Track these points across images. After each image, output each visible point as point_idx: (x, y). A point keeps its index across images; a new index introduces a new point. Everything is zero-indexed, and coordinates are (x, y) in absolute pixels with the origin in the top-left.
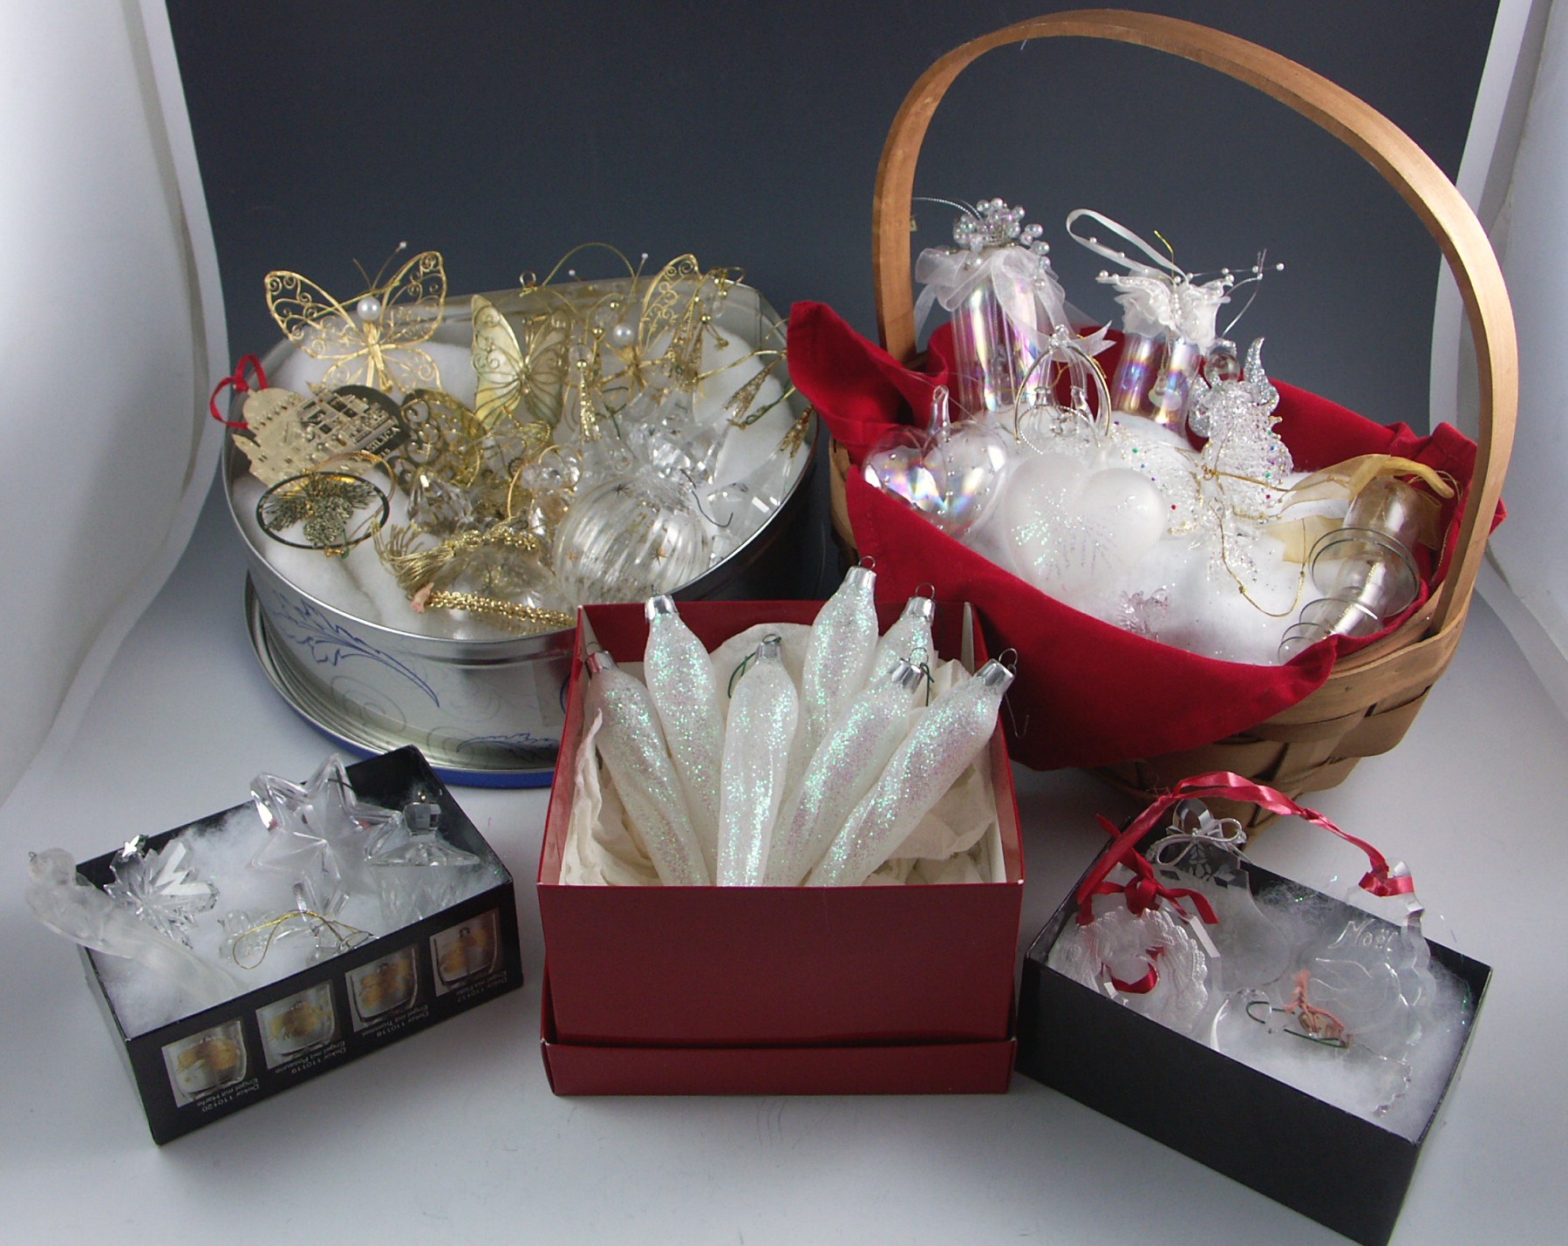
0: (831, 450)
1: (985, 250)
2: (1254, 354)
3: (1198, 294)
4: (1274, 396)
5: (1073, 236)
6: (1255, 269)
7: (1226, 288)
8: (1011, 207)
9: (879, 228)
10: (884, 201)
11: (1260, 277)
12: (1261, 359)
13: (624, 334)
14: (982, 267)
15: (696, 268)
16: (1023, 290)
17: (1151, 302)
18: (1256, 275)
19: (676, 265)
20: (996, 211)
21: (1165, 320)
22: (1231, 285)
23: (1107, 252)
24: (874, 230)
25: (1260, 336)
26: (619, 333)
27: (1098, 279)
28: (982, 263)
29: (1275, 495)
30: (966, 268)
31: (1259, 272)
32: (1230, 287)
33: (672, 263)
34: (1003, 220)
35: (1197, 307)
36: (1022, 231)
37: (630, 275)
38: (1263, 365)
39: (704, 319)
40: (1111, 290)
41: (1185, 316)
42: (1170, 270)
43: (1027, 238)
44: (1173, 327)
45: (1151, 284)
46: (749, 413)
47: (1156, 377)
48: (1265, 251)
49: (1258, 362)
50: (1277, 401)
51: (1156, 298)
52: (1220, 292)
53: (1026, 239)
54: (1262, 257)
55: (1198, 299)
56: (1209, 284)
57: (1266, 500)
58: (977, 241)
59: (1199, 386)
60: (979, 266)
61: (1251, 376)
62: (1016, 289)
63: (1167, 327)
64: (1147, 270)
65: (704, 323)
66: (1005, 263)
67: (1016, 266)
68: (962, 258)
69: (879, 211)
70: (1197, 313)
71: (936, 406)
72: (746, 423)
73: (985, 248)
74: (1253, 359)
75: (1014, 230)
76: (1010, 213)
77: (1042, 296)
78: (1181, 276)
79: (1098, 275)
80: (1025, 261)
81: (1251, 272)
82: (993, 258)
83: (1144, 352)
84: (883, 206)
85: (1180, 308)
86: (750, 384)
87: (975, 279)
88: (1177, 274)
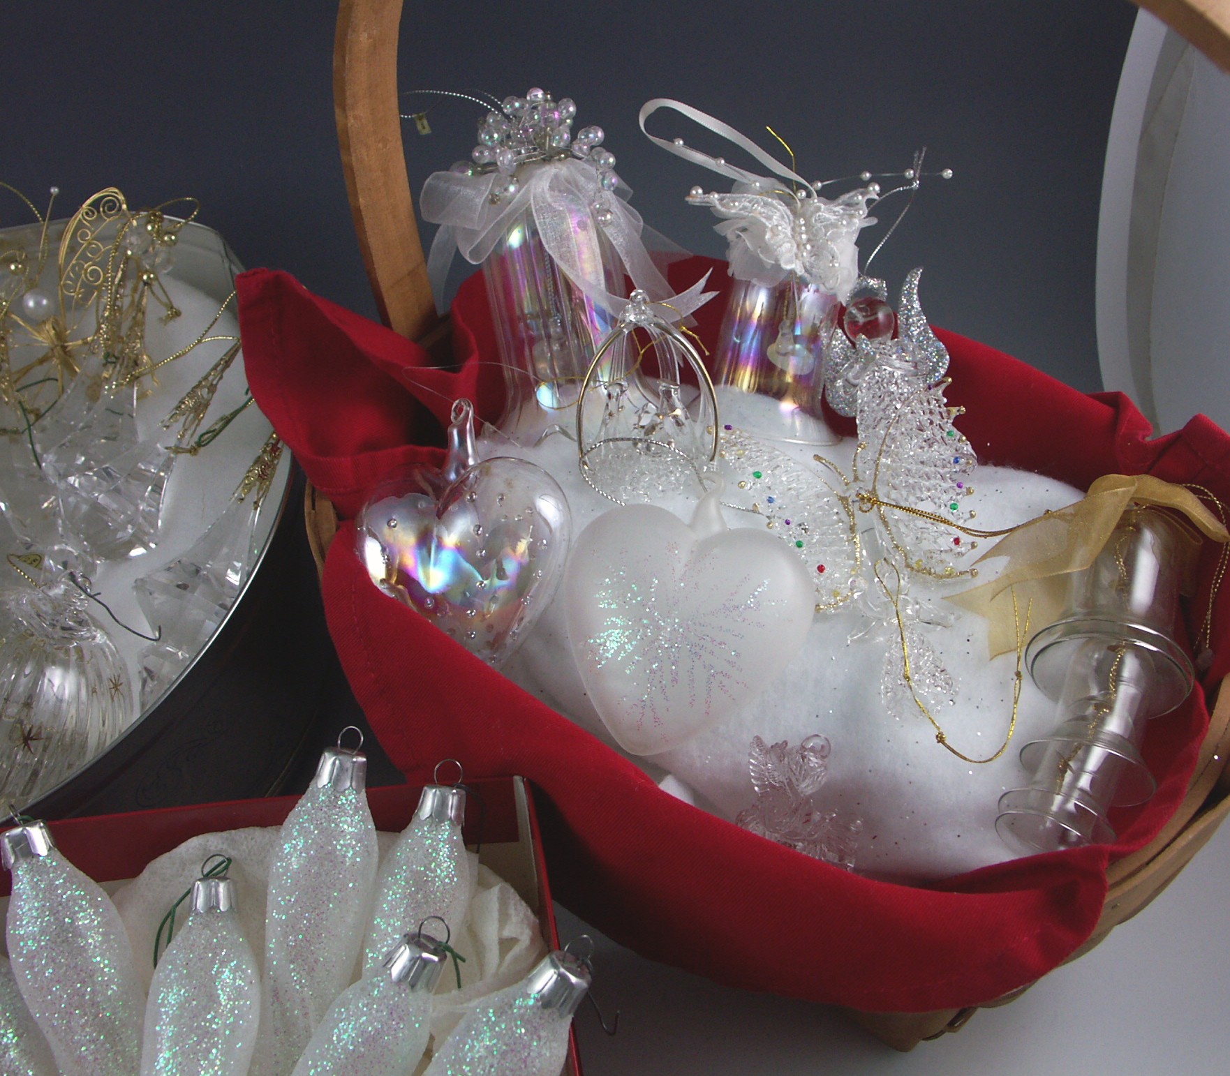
0: (307, 503)
1: (521, 171)
2: (910, 294)
3: (833, 218)
4: (941, 357)
5: (650, 137)
6: (910, 173)
7: (869, 202)
8: (556, 99)
9: (350, 155)
10: (350, 114)
11: (916, 185)
12: (920, 299)
13: (38, 304)
14: (518, 196)
15: (124, 207)
16: (582, 225)
17: (768, 236)
18: (910, 182)
19: (96, 204)
20: (535, 108)
21: (790, 262)
22: (876, 197)
23: (699, 158)
24: (344, 158)
25: (917, 266)
26: (31, 304)
27: (689, 199)
28: (518, 191)
29: (964, 538)
30: (493, 200)
31: (914, 179)
32: (874, 200)
33: (89, 201)
34: (546, 120)
35: (833, 239)
36: (574, 137)
37: (36, 220)
38: (925, 309)
39: (145, 277)
40: (708, 216)
41: (816, 253)
42: (791, 181)
43: (581, 147)
44: (800, 271)
45: (766, 204)
46: (203, 428)
47: (778, 332)
48: (924, 149)
49: (917, 305)
50: (947, 362)
51: (774, 231)
52: (863, 211)
53: (580, 149)
54: (919, 158)
55: (833, 225)
56: (845, 197)
57: (953, 546)
58: (506, 158)
59: (838, 341)
60: (514, 195)
61: (908, 325)
62: (571, 223)
63: (792, 272)
64: (758, 182)
65: (146, 283)
66: (551, 188)
67: (569, 192)
68: (486, 186)
69: (346, 131)
70: (834, 247)
71: (455, 432)
72: (200, 444)
73: (522, 165)
74: (910, 301)
75: (561, 137)
76: (556, 109)
77: (609, 232)
78: (805, 188)
79: (688, 194)
80: (582, 180)
81: (904, 177)
82: (533, 182)
83: (758, 302)
84: (351, 121)
85: (809, 240)
86: (199, 386)
87: (510, 215)
88: (800, 187)
